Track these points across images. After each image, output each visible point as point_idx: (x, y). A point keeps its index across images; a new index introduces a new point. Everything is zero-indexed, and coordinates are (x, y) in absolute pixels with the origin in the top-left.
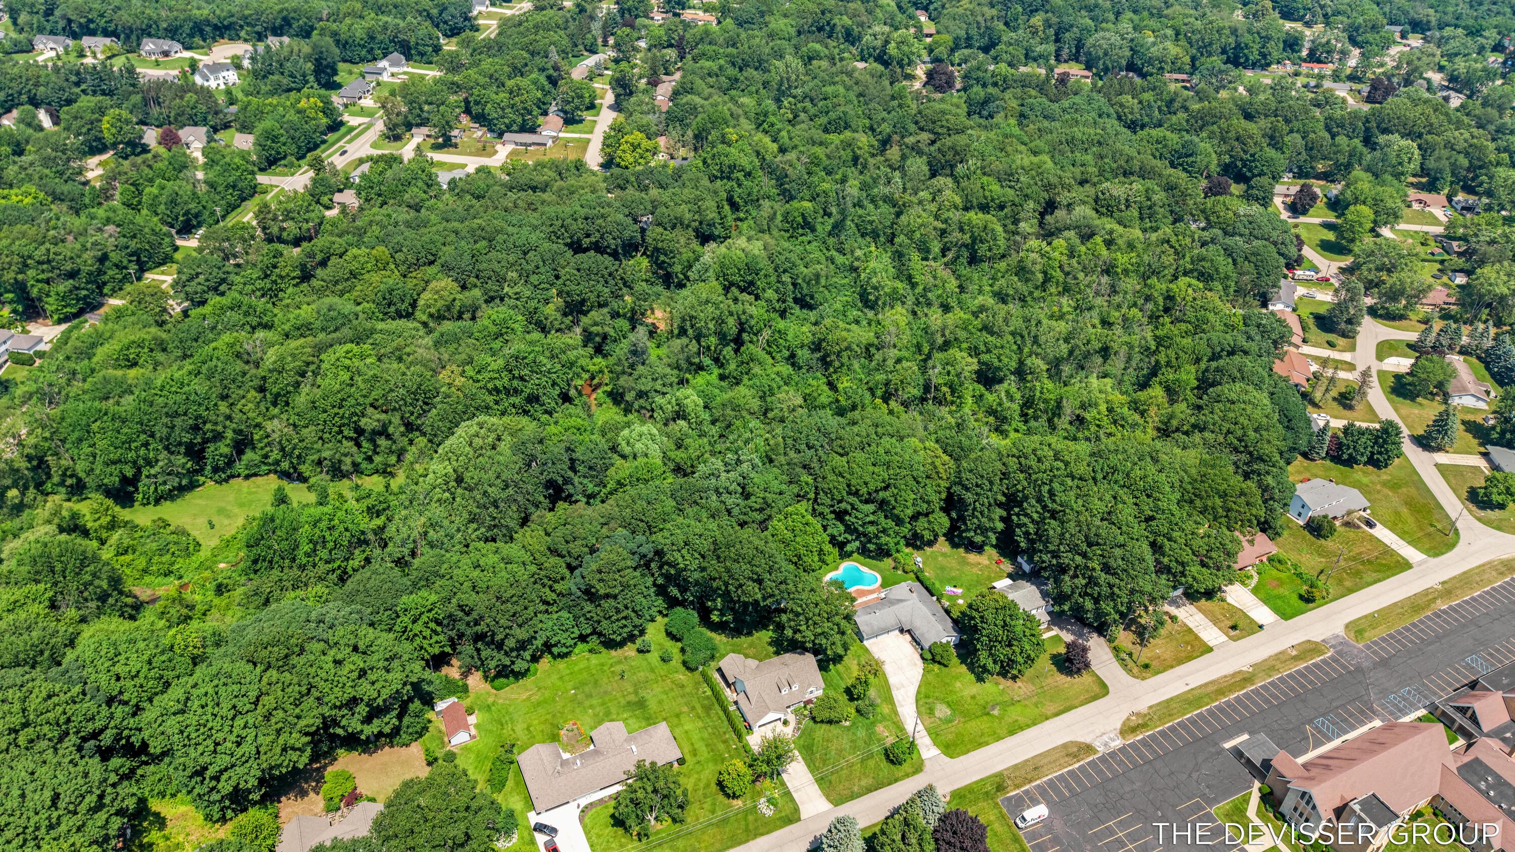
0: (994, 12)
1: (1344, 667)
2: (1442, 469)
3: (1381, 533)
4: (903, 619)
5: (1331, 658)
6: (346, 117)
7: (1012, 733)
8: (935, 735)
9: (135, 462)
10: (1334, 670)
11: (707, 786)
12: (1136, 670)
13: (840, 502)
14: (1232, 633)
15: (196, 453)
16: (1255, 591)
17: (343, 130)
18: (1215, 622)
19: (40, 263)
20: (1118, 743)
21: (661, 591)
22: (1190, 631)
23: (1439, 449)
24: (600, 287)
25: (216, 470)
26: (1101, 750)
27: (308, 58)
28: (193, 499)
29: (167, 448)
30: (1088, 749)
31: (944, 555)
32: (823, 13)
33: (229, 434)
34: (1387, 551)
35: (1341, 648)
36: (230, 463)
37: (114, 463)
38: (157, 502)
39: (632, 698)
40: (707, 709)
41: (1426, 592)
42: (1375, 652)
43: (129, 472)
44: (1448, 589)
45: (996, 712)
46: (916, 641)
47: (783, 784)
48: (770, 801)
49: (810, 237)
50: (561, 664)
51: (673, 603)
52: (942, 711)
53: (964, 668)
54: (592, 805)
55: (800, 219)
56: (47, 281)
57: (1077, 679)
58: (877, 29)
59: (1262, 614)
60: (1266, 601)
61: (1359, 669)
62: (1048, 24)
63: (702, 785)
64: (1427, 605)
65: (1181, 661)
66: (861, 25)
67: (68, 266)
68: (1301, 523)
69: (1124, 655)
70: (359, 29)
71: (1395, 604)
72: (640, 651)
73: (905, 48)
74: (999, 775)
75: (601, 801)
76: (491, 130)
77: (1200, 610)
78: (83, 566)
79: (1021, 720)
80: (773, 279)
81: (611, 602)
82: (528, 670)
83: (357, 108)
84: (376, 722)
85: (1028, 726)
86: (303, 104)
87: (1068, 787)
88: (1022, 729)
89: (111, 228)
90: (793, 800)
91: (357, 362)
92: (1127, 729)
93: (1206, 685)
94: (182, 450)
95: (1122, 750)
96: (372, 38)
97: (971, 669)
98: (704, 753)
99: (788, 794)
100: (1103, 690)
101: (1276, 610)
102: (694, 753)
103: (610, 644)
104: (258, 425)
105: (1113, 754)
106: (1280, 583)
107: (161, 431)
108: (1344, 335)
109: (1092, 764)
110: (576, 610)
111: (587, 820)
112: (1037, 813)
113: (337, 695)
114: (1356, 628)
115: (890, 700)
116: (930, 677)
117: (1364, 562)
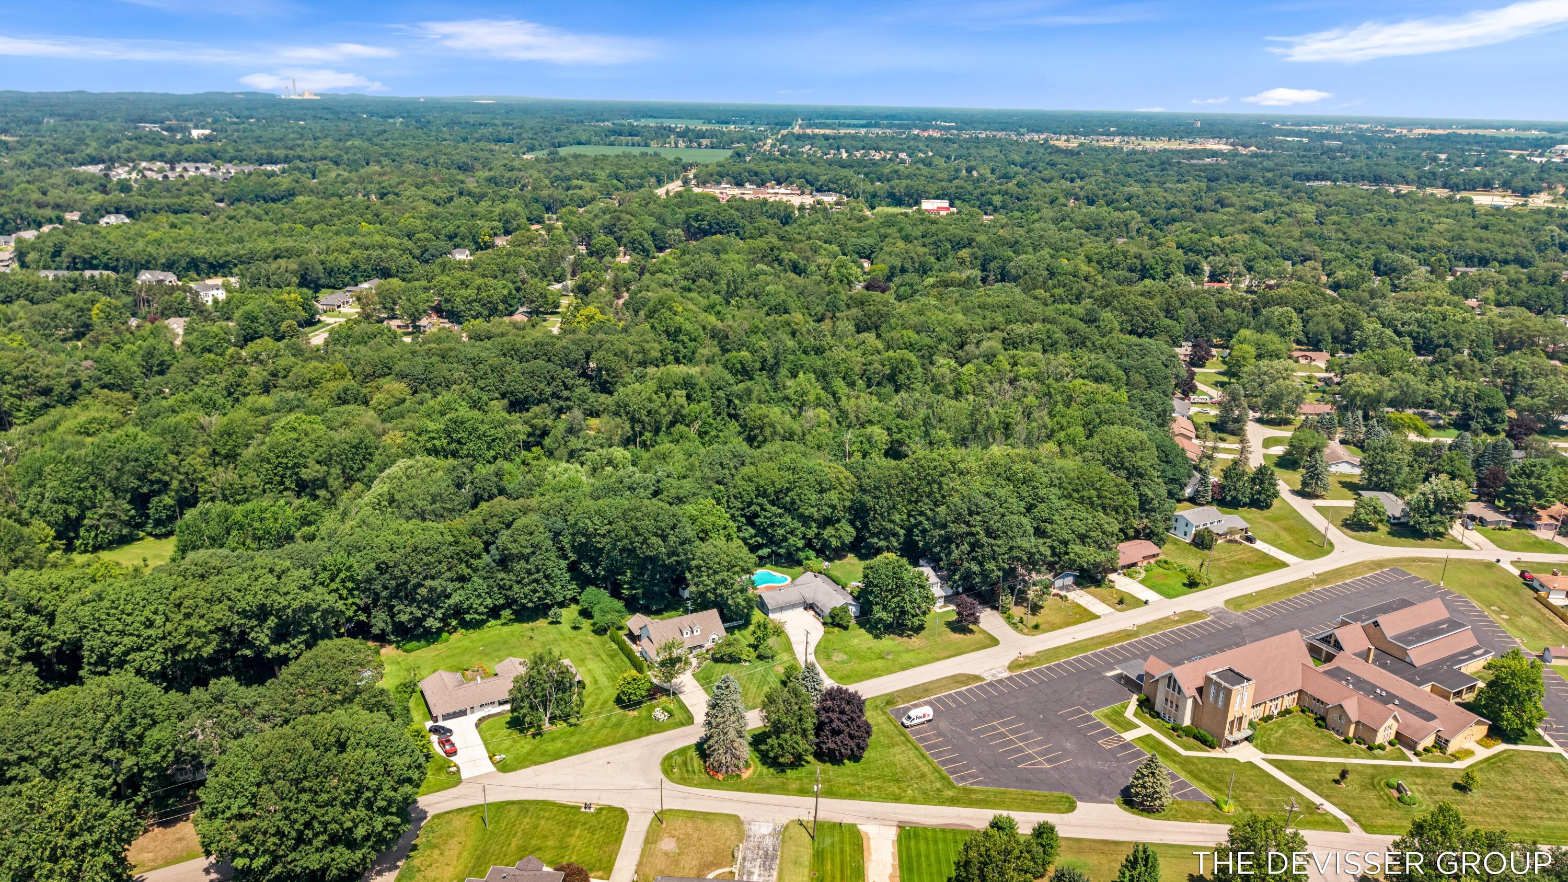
1: (1222, 626)
2: (1318, 509)
3: (1262, 546)
4: (807, 596)
5: (1212, 621)
6: (323, 318)
7: (903, 669)
8: (830, 672)
9: (80, 503)
10: (1213, 628)
11: (606, 702)
12: (1026, 630)
13: (750, 504)
14: (1118, 607)
16: (1142, 582)
17: (320, 325)
18: (1103, 600)
20: (1006, 674)
21: (573, 568)
22: (1079, 606)
23: (1317, 497)
25: (158, 523)
26: (989, 679)
27: (294, 273)
29: (114, 490)
30: (977, 678)
31: (850, 564)
34: (1266, 556)
35: (1219, 615)
39: (540, 650)
41: (1302, 581)
42: (1252, 617)
44: (1322, 578)
45: (890, 657)
46: (818, 613)
47: (680, 702)
48: (664, 710)
50: (474, 635)
51: (584, 581)
52: (839, 657)
53: (863, 631)
54: (489, 716)
56: (20, 398)
57: (968, 636)
59: (1148, 595)
60: (1151, 587)
61: (1237, 627)
62: (974, 257)
63: (599, 703)
64: (1303, 588)
65: (1068, 624)
67: (43, 383)
68: (1188, 540)
69: (1015, 621)
71: (1273, 588)
72: (552, 623)
73: (844, 271)
74: (891, 694)
75: (499, 713)
77: (1089, 593)
79: (914, 662)
80: (708, 393)
83: (335, 313)
84: (284, 645)
85: (920, 665)
86: (284, 297)
87: (955, 701)
88: (914, 666)
90: (686, 709)
92: (1015, 666)
93: (1092, 638)
94: (129, 496)
95: (1009, 678)
97: (869, 631)
98: (604, 681)
99: (683, 706)
100: (994, 642)
101: (1161, 593)
102: (595, 681)
103: (524, 614)
104: (203, 480)
105: (1000, 681)
106: (1166, 576)
107: (111, 475)
108: (1233, 433)
109: (980, 688)
110: (491, 581)
111: (483, 725)
112: (922, 713)
114: (1235, 603)
115: (789, 648)
116: (830, 636)
117: (1243, 563)
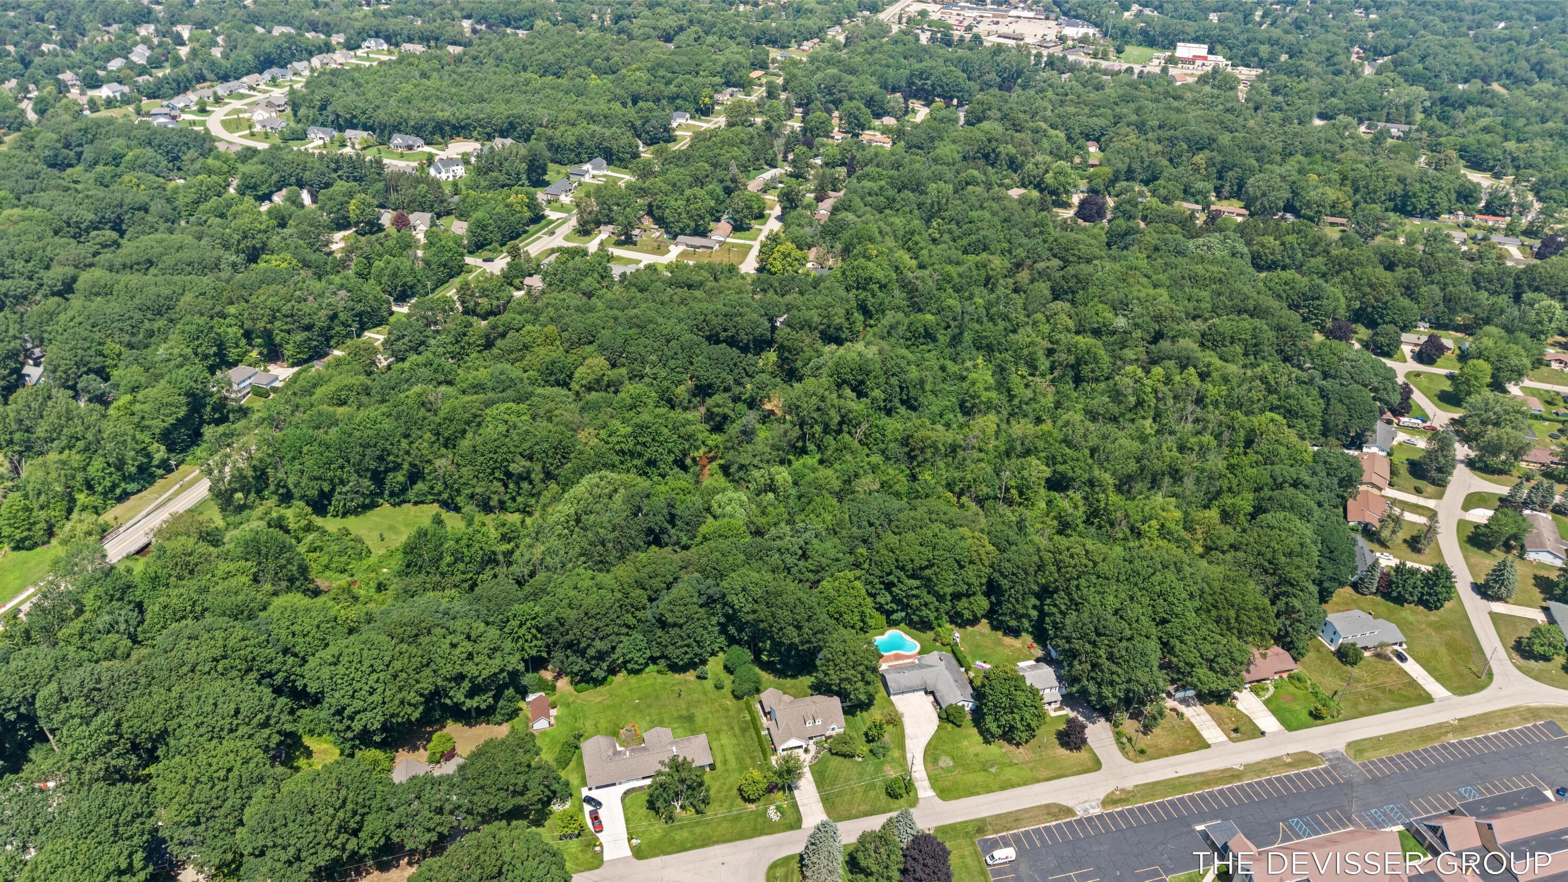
0: (1159, 148)
1: (1334, 779)
2: (1496, 617)
3: (1412, 668)
4: (928, 682)
5: (1325, 770)
6: (547, 212)
7: (1003, 788)
8: (934, 781)
9: (332, 480)
10: (1324, 780)
11: (730, 789)
12: (1131, 754)
13: (889, 574)
14: (1233, 735)
15: (378, 478)
16: (1267, 703)
17: (543, 222)
18: (1220, 722)
19: (286, 316)
20: (1097, 811)
21: (723, 629)
22: (1193, 727)
23: (1498, 599)
24: (724, 375)
25: (392, 494)
26: (1080, 814)
27: (523, 160)
28: (373, 516)
29: (357, 472)
30: (1069, 811)
31: (983, 635)
32: (990, 141)
33: (406, 466)
34: (1412, 683)
35: (1336, 760)
36: (404, 490)
37: (316, 479)
38: (344, 515)
39: (684, 713)
40: (744, 730)
41: (1440, 726)
42: (1370, 771)
43: (326, 488)
44: (1464, 725)
45: (993, 770)
46: (937, 702)
47: (793, 798)
48: (778, 808)
49: (931, 346)
50: (633, 679)
51: (732, 641)
52: (945, 762)
53: (975, 730)
54: (634, 790)
55: (922, 330)
56: (289, 332)
57: (1075, 754)
58: (1039, 158)
59: (1267, 722)
60: (1275, 712)
61: (1349, 783)
62: (1211, 163)
63: (725, 789)
64: (1437, 738)
65: (1175, 752)
66: (1026, 154)
67: (306, 321)
68: (1333, 649)
69: (1124, 740)
70: (570, 137)
71: (1404, 732)
72: (699, 677)
73: (1062, 179)
74: (983, 820)
75: (641, 788)
76: (667, 232)
77: (1208, 711)
78: (281, 552)
79: (1015, 780)
80: (882, 380)
81: (677, 630)
82: (605, 679)
83: (558, 205)
84: (477, 698)
85: (1019, 785)
86: (512, 199)
87: (1042, 839)
88: (1013, 786)
89: (343, 293)
90: (798, 811)
91: (514, 418)
92: (1109, 801)
93: (1195, 775)
94: (369, 475)
95: (1100, 817)
96: (581, 144)
97: (981, 733)
98: (733, 763)
99: (795, 806)
100: (1097, 765)
101: (1282, 721)
102: (725, 762)
103: (674, 668)
104: (429, 461)
105: (1089, 819)
106: (1295, 698)
107: (355, 458)
108: (1434, 482)
109: (1069, 824)
110: (650, 636)
111: (627, 801)
112: (1006, 854)
113: (448, 670)
114: (1357, 747)
115: (902, 747)
116: (942, 733)
117: (1383, 691)
